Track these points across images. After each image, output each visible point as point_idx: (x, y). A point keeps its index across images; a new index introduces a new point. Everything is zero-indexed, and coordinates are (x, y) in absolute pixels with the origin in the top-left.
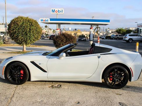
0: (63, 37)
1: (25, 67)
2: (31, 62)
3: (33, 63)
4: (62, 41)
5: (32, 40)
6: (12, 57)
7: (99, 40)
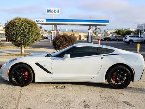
0: (62, 39)
1: (30, 68)
2: (35, 63)
3: (37, 64)
4: (62, 42)
5: (31, 42)
6: (16, 59)
7: (99, 42)
